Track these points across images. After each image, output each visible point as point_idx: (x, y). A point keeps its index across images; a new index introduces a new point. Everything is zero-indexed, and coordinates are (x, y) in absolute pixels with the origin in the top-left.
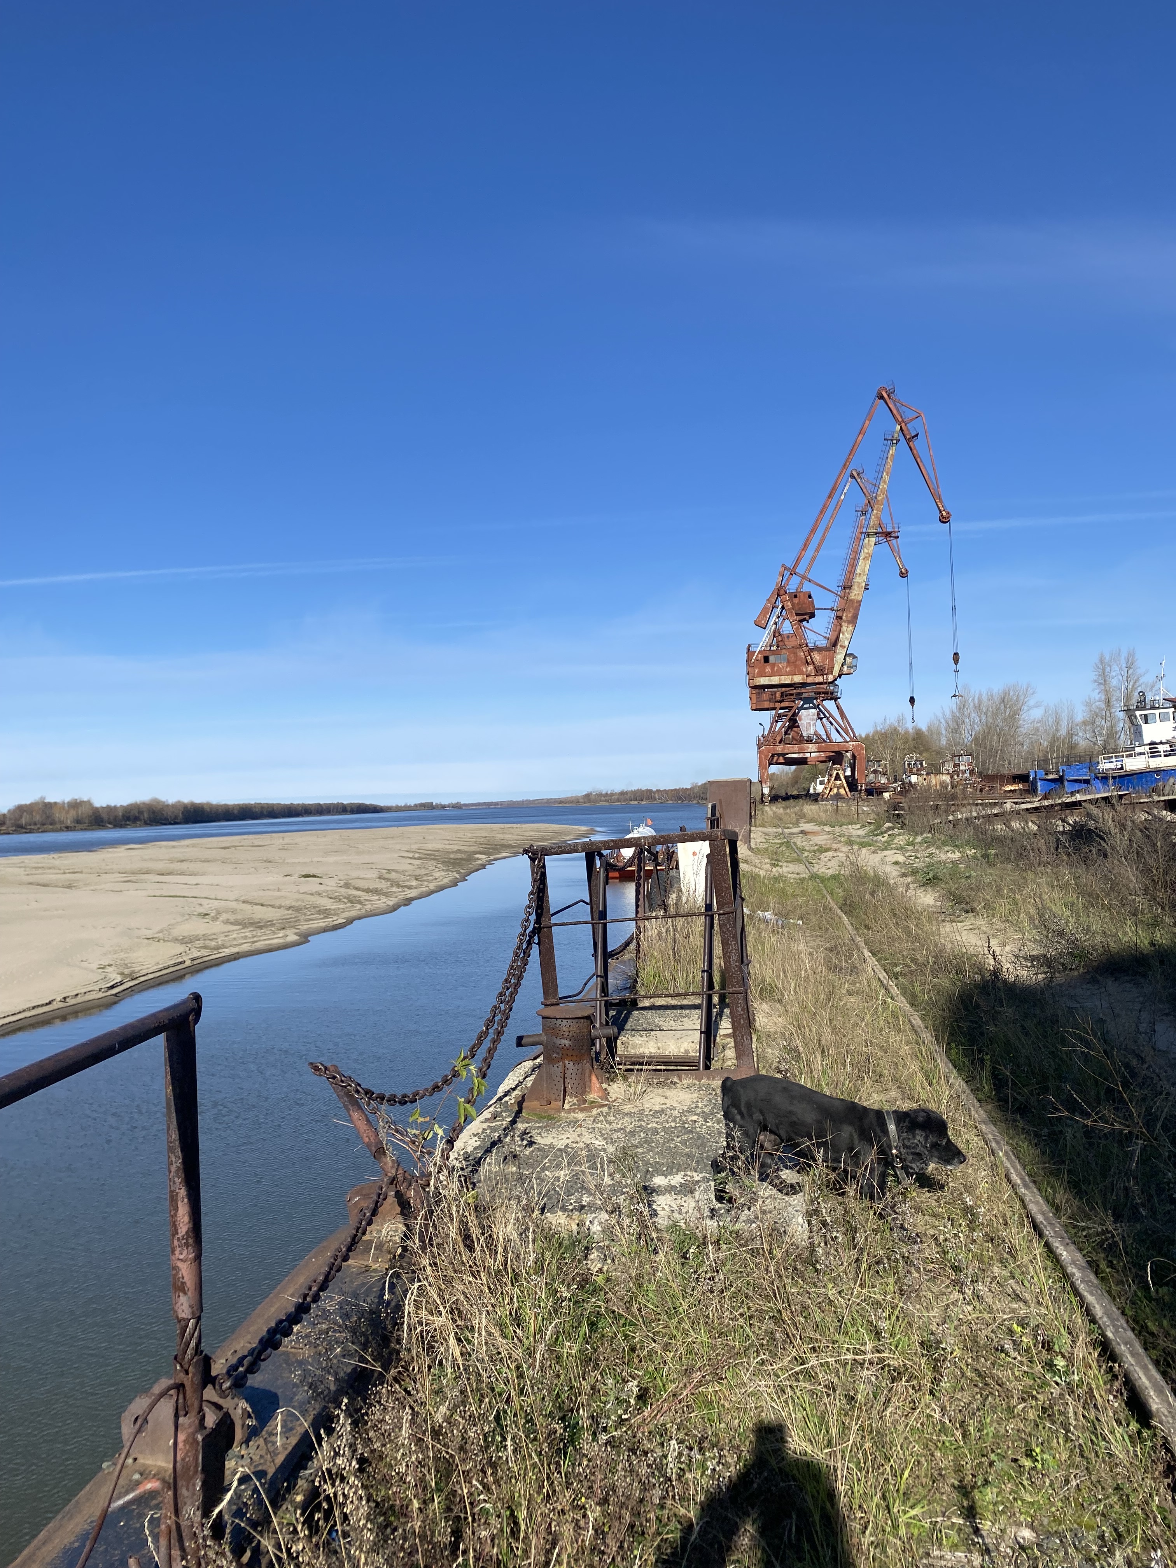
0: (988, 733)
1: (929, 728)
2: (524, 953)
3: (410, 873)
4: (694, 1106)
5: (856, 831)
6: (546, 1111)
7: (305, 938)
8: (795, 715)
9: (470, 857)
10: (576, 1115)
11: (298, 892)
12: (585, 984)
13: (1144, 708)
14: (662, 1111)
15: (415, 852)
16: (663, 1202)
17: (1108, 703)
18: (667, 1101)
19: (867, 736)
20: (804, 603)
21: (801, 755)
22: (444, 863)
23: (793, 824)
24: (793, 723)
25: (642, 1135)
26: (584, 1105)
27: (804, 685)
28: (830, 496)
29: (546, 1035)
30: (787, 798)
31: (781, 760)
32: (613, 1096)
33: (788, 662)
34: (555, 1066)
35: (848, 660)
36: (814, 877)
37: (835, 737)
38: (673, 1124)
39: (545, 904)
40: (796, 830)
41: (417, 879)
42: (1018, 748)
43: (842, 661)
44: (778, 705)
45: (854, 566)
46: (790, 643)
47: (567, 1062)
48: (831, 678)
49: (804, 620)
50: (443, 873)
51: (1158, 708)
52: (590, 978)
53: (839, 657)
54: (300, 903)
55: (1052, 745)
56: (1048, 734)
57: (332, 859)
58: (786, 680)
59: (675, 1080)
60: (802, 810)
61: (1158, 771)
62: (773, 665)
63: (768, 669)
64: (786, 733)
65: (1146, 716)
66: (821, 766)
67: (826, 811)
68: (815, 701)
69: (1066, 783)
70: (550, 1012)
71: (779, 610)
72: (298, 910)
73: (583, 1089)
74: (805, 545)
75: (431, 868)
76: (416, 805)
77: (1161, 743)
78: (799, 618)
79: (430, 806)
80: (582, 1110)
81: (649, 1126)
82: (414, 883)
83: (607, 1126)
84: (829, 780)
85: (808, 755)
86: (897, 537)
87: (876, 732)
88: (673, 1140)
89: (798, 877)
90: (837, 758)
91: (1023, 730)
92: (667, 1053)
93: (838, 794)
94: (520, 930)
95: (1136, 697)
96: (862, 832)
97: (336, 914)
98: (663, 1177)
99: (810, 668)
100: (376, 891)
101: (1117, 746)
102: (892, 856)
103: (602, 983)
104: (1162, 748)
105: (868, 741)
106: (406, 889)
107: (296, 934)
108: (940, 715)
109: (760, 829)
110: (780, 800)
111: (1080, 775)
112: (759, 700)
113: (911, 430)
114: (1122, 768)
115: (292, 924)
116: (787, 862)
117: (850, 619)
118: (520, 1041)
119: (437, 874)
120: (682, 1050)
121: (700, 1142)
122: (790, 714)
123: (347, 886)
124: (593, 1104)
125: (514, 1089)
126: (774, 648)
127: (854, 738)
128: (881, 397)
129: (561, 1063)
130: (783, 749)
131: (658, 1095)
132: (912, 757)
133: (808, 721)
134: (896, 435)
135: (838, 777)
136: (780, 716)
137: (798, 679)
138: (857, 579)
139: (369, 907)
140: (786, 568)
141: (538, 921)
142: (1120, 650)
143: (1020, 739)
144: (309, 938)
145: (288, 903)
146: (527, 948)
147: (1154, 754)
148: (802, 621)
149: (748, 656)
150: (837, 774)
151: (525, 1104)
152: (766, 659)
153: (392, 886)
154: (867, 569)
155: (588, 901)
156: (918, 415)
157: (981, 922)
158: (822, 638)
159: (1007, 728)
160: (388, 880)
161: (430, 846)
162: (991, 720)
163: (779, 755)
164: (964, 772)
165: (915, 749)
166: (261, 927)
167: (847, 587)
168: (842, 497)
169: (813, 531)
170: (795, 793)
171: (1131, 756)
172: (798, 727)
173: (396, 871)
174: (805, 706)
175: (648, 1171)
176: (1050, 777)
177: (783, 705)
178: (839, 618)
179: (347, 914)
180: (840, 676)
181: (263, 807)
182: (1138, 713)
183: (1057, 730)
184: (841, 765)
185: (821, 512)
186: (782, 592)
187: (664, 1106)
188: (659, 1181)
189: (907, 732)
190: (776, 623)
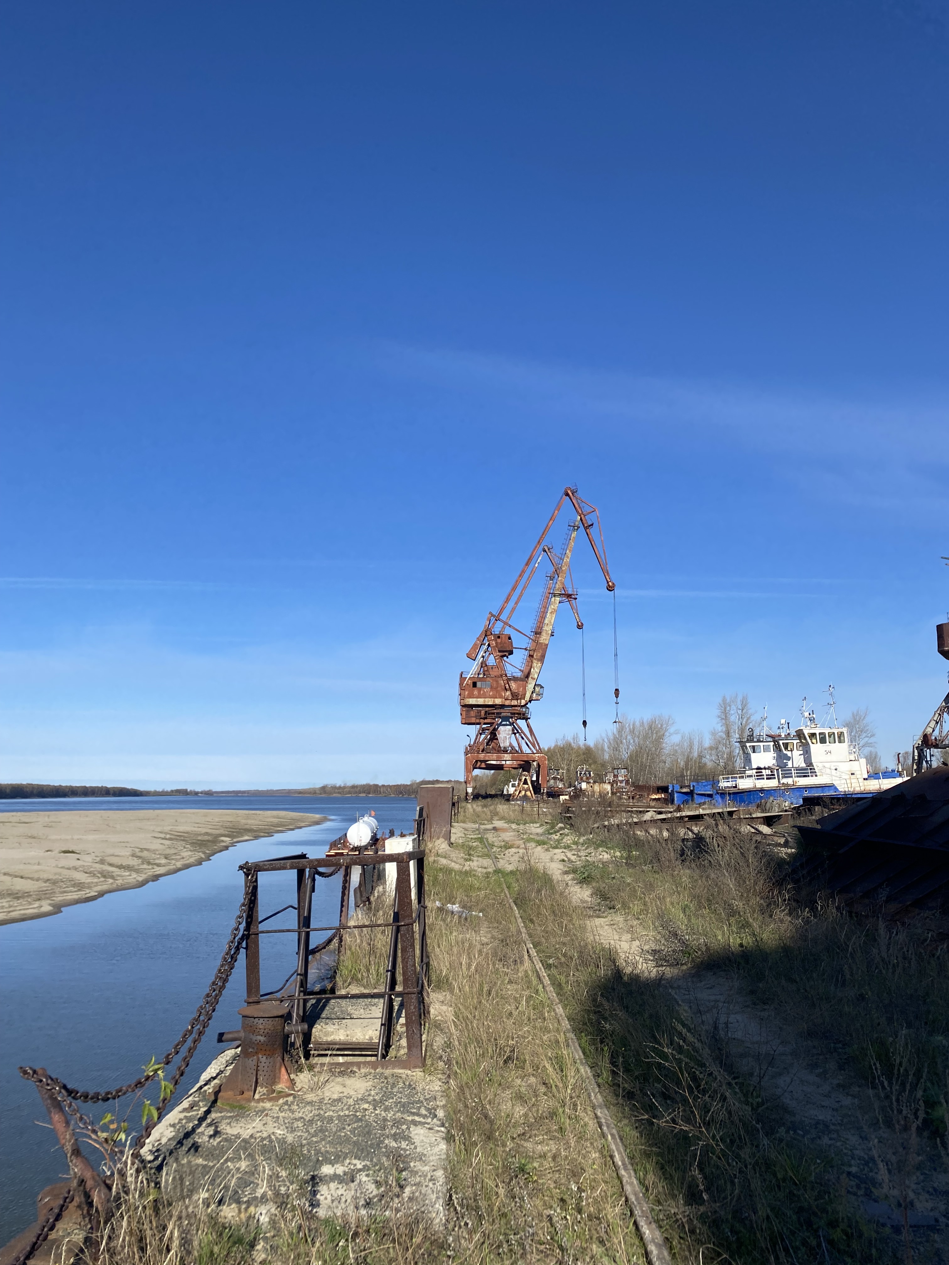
0: (640, 752)
1: (596, 745)
2: (232, 958)
3: (160, 852)
4: (367, 1094)
5: (536, 829)
6: (238, 1101)
7: (58, 909)
8: (495, 730)
9: (215, 840)
10: (264, 1105)
11: (57, 866)
12: (287, 981)
13: (752, 741)
14: (339, 1100)
15: (166, 833)
16: (325, 1193)
17: (728, 734)
18: (344, 1090)
19: (549, 749)
20: (505, 643)
21: (498, 763)
22: (192, 844)
23: (488, 821)
24: (494, 736)
25: (319, 1123)
26: (273, 1096)
27: (502, 706)
28: (527, 564)
29: (244, 1031)
30: (486, 796)
31: (483, 765)
32: (299, 1085)
33: (492, 688)
34: (250, 1060)
35: (537, 689)
36: (497, 871)
37: (525, 749)
38: (347, 1113)
39: (254, 914)
40: (490, 826)
41: (166, 858)
42: (662, 765)
43: (532, 689)
44: (482, 721)
45: (543, 617)
46: (494, 673)
47: (260, 1056)
48: (523, 702)
49: (505, 656)
50: (190, 853)
51: (762, 741)
52: (292, 975)
53: (530, 687)
54: (57, 877)
55: (687, 764)
56: (684, 755)
57: (91, 837)
58: (490, 702)
59: (355, 1069)
60: (495, 809)
61: (762, 790)
62: (480, 689)
63: (476, 692)
64: (487, 744)
65: (754, 747)
66: (513, 771)
67: (514, 811)
68: (510, 720)
69: (695, 796)
70: (251, 1011)
71: (485, 647)
72: (55, 882)
73: (274, 1079)
74: (507, 599)
75: (179, 849)
76: (172, 791)
77: (765, 768)
78: (500, 654)
79: (184, 792)
80: (270, 1100)
81: (326, 1115)
82: (163, 861)
83: (290, 1114)
84: (519, 784)
85: (504, 763)
86: (576, 599)
87: (556, 746)
88: (344, 1128)
89: (485, 871)
90: (526, 766)
91: (666, 751)
92: (354, 1040)
93: (525, 795)
94: (231, 938)
95: (747, 733)
96: (540, 830)
97: (89, 888)
98: (331, 1166)
99: (508, 693)
100: (128, 868)
101: (734, 767)
102: (559, 854)
103: (302, 980)
104: (764, 772)
105: (551, 754)
106: (155, 867)
107: (50, 905)
108: (604, 735)
109: (462, 824)
110: (480, 798)
111: (706, 791)
112: (468, 716)
113: (589, 520)
114: (736, 787)
115: (48, 896)
116: (478, 856)
117: (538, 657)
118: (221, 1038)
119: (185, 854)
120: (367, 1037)
121: (367, 1129)
122: (491, 729)
123: (102, 862)
124: (281, 1095)
125: (214, 1078)
126: (481, 676)
127: (540, 751)
128: (567, 495)
129: (255, 1057)
130: (485, 756)
131: (338, 1083)
132: (583, 768)
133: (505, 734)
134: (577, 523)
135: (525, 782)
136: (483, 730)
137: (498, 701)
138: (545, 628)
139: (120, 882)
140: (492, 615)
141: (248, 928)
142: (737, 694)
143: (663, 758)
144: (62, 909)
145: (45, 876)
146: (235, 953)
147: (759, 776)
148: (503, 656)
149: (461, 681)
150: (526, 779)
151: (220, 1094)
152: (475, 684)
153: (143, 863)
154: (553, 621)
155: (296, 906)
156: (593, 510)
157: (619, 918)
158: (518, 670)
159: (654, 749)
160: (140, 857)
161: (181, 828)
162: (641, 742)
163: (481, 761)
164: (621, 782)
165: (585, 761)
166: (18, 898)
167: (538, 633)
168: (537, 565)
169: (514, 589)
170: (493, 792)
171: (742, 777)
172: (497, 739)
173: (147, 850)
174: (503, 723)
175: (318, 1160)
176: (685, 790)
177: (486, 721)
178: (531, 656)
179: (99, 888)
180: (530, 701)
181: (33, 788)
182: (748, 745)
183: (690, 752)
184: (529, 772)
185: (520, 576)
186: (489, 633)
187: (341, 1095)
188: (327, 1170)
189: (579, 748)
190: (483, 657)
